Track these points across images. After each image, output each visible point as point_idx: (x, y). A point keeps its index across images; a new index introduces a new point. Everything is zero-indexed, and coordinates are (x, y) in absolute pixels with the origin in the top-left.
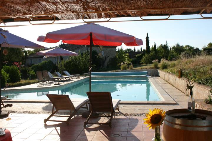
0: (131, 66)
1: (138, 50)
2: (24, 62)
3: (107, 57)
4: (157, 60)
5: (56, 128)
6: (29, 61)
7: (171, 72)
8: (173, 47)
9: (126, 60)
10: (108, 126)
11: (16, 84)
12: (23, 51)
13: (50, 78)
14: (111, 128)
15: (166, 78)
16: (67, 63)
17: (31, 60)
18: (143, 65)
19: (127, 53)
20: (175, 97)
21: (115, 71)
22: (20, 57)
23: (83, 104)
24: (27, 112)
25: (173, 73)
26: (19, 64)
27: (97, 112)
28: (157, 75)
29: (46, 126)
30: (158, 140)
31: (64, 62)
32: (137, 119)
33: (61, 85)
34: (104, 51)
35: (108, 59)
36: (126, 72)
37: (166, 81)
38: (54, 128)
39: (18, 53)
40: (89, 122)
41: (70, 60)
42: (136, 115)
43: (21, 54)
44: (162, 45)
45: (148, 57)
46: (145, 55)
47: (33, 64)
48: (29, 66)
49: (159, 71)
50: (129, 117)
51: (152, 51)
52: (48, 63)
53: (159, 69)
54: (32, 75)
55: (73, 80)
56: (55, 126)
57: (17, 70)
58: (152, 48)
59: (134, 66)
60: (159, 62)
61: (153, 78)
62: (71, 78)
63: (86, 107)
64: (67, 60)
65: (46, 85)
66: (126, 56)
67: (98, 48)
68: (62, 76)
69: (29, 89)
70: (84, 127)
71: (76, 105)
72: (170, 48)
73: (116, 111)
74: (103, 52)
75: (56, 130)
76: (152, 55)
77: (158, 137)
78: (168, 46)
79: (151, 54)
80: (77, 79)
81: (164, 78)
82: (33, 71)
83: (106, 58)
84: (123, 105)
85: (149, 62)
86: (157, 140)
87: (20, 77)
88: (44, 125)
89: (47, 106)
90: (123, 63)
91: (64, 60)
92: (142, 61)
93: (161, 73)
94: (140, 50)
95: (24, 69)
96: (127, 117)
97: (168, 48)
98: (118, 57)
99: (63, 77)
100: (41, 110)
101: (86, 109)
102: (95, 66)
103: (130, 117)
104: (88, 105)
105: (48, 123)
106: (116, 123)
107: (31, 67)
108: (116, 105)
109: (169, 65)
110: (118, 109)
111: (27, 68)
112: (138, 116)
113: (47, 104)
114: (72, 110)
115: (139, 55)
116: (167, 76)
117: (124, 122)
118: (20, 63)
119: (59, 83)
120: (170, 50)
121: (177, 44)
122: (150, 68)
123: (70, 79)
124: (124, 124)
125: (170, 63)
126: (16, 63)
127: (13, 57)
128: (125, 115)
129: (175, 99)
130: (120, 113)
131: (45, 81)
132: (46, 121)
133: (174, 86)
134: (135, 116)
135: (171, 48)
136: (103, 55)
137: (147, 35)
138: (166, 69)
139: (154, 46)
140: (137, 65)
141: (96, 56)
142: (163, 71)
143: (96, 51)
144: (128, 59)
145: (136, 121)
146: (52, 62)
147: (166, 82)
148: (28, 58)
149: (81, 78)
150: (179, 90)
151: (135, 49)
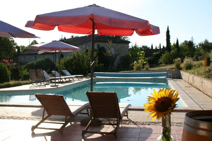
0: (147, 66)
1: (156, 47)
2: (16, 60)
3: (118, 55)
4: (179, 59)
5: (45, 138)
6: (21, 59)
7: (196, 73)
8: (200, 44)
9: (141, 59)
10: (113, 136)
11: (3, 84)
12: (15, 46)
13: (45, 79)
14: (116, 138)
15: (191, 81)
16: (68, 61)
17: (25, 57)
18: (162, 65)
19: (143, 50)
20: (201, 103)
21: (127, 72)
22: (11, 54)
23: (82, 108)
24: (12, 118)
25: (199, 74)
26: (9, 61)
27: (100, 119)
28: (179, 77)
29: (34, 135)
30: (166, 139)
31: (65, 60)
32: (150, 129)
33: (59, 86)
34: (113, 47)
35: (118, 58)
36: (140, 72)
37: (190, 84)
38: (43, 137)
39: (8, 48)
40: (88, 130)
41: (72, 57)
42: (150, 123)
43: (12, 50)
44: (186, 41)
45: (168, 56)
46: (164, 53)
47: (27, 63)
48: (22, 64)
49: (182, 72)
50: (140, 126)
51: (173, 48)
52: (45, 61)
53: (182, 70)
54: (25, 76)
55: (74, 82)
56: (45, 135)
57: (5, 68)
58: (174, 45)
59: (151, 67)
60: (182, 62)
61: (174, 81)
62: (72, 79)
63: (87, 113)
64: (68, 58)
65: (40, 87)
66: (141, 54)
67: (107, 43)
68: (60, 77)
69: (19, 90)
70: (82, 137)
71: (73, 109)
72: (196, 45)
73: (125, 118)
74: (112, 49)
75: (46, 139)
76: (173, 53)
77: (167, 134)
78: (194, 43)
79: (172, 51)
80: (79, 80)
81: (188, 80)
82: (26, 70)
83: (116, 56)
84: (134, 112)
85: (169, 62)
86: (164, 138)
87: (10, 77)
88: (31, 134)
89: (38, 111)
90: (137, 62)
91: (64, 57)
92: (161, 60)
93: (184, 74)
94: (158, 47)
95: (15, 67)
96: (138, 126)
97: (194, 46)
98: (131, 55)
99: (62, 78)
100: (29, 115)
101: (87, 115)
102: (102, 66)
103: (142, 126)
104: (89, 110)
105: (36, 131)
106: (123, 132)
107: (25, 66)
108: (125, 110)
109: (195, 65)
110: (127, 116)
111: (19, 67)
112: (153, 124)
113: (39, 109)
114: (68, 115)
115: (157, 53)
116: (192, 77)
117: (134, 132)
118: (11, 60)
119: (56, 84)
120: (196, 48)
121: (206, 40)
122: (171, 68)
123: (70, 80)
124: (134, 134)
125: (196, 63)
126: (5, 60)
127: (2, 53)
128: (135, 123)
129: (201, 106)
130: (130, 121)
131: (40, 82)
132: (34, 128)
133: (200, 90)
134: (148, 125)
135: (198, 45)
136: (113, 53)
137: (168, 28)
138: (190, 69)
139: (176, 42)
140: (154, 65)
141: (104, 54)
142: (187, 72)
143: (104, 47)
144: (144, 57)
145: (150, 131)
146: (50, 60)
147: (191, 86)
148: (21, 55)
149: (84, 79)
150: (207, 95)
151: (152, 46)
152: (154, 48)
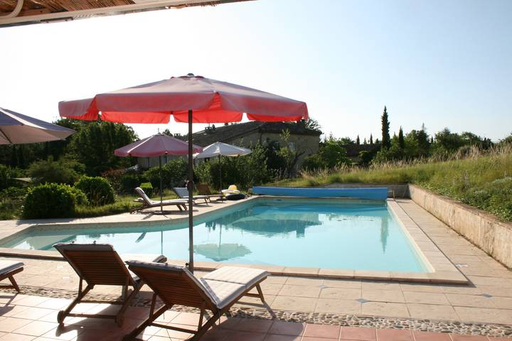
1: (365, 141)
3: (300, 155)
8: (438, 136)
15: (429, 205)
34: (293, 141)
35: (301, 159)
44: (414, 131)
49: (411, 187)
51: (393, 143)
53: (412, 183)
58: (395, 138)
61: (397, 202)
72: (430, 137)
74: (291, 145)
81: (424, 204)
83: (297, 157)
93: (416, 191)
94: (369, 141)
97: (427, 139)
108: (241, 289)
115: (367, 151)
116: (432, 200)
120: (430, 142)
121: (446, 130)
129: (461, 267)
132: (62, 315)
133: (448, 226)
137: (385, 110)
151: (358, 140)
152: (362, 142)
